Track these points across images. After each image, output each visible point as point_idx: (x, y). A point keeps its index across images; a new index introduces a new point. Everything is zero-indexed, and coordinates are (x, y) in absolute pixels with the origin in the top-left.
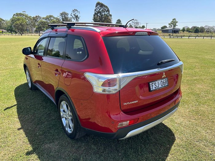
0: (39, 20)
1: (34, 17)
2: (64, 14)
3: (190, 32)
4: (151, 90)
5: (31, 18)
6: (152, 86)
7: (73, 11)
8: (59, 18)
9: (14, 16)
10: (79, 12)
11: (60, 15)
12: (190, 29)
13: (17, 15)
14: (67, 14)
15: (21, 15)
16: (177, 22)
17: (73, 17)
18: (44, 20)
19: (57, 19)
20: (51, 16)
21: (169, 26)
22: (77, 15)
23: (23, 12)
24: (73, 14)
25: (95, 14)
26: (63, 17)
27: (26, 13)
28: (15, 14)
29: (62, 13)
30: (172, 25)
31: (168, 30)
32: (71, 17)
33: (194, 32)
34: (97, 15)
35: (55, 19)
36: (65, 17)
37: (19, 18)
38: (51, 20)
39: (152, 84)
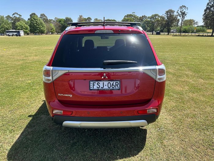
0: (144, 20)
1: (140, 17)
2: (170, 12)
4: (91, 88)
5: (138, 19)
6: (93, 85)
7: (181, 7)
8: (164, 16)
9: (125, 17)
10: (187, 8)
11: (165, 13)
13: (128, 16)
14: (173, 12)
15: (130, 16)
17: (179, 14)
18: (149, 20)
19: (162, 17)
20: (156, 15)
22: (184, 11)
23: (133, 13)
24: (180, 10)
25: (207, 8)
26: (168, 15)
27: (135, 14)
28: (126, 16)
29: (168, 11)
32: (177, 14)
34: (210, 10)
35: (160, 18)
36: (170, 14)
37: (128, 19)
38: (156, 19)
39: (93, 83)
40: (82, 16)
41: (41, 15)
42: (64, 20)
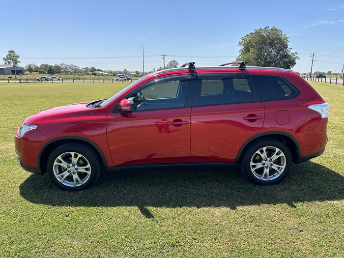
3: (41, 72)
12: (39, 68)
16: (18, 57)
21: (6, 63)
30: (9, 61)
31: (4, 69)
33: (47, 73)
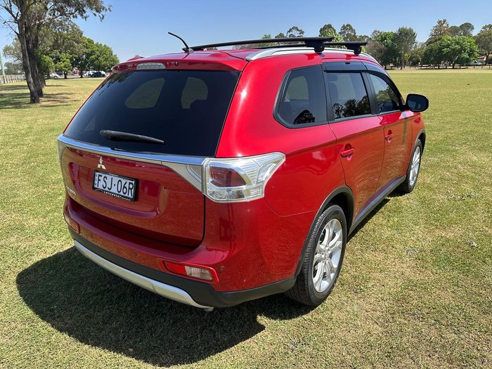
4: (95, 186)
6: (99, 180)
39: (99, 175)
40: (445, 21)
41: (344, 27)
42: (395, 34)
